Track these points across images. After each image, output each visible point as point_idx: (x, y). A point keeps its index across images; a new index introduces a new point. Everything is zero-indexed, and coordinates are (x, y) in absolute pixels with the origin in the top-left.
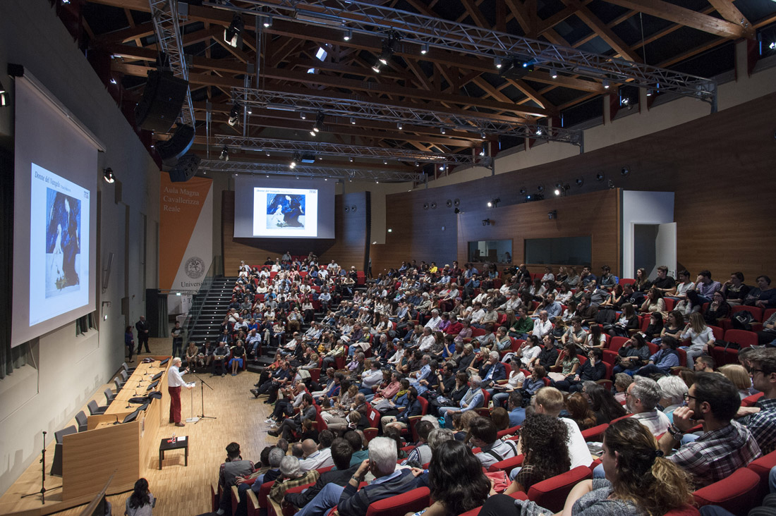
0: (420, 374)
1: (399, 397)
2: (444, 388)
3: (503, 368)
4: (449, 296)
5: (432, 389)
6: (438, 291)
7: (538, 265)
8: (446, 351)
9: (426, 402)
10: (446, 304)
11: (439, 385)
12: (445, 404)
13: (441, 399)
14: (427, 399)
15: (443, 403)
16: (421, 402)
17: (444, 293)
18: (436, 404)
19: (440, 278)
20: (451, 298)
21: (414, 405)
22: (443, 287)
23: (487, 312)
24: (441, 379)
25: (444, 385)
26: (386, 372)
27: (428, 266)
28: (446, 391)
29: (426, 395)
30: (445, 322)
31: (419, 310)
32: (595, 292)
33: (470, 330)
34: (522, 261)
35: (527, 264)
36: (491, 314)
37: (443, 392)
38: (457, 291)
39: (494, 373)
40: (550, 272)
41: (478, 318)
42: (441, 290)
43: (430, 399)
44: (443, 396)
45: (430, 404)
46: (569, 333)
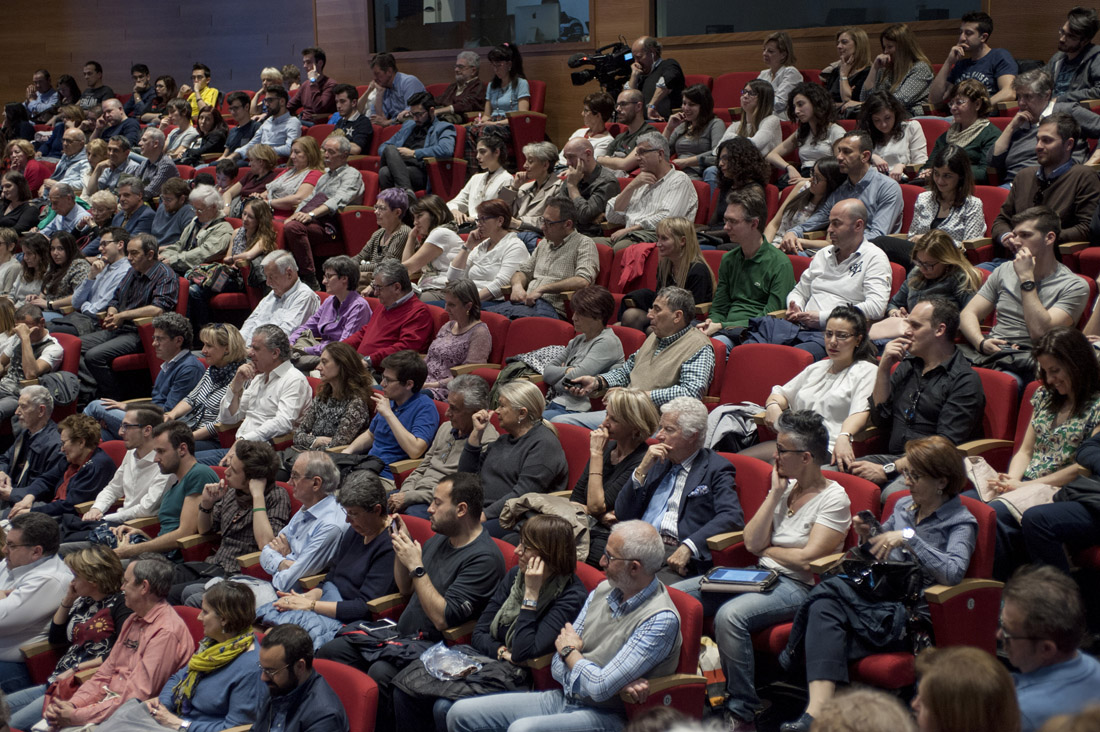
0: (287, 549)
1: (203, 675)
2: (440, 602)
3: (727, 478)
4: (321, 198)
5: (371, 617)
6: (258, 182)
7: (713, 37)
8: (386, 436)
9: (366, 683)
10: (311, 234)
11: (410, 592)
12: (471, 684)
13: (445, 662)
14: (364, 666)
15: (463, 678)
16: (343, 690)
17: (290, 185)
18: (420, 686)
19: (248, 131)
20: (331, 203)
21: (306, 710)
22: (275, 164)
23: (544, 243)
24: (415, 563)
25: (442, 590)
26: (89, 558)
27: (172, 86)
28: (453, 618)
29: (355, 653)
30: (339, 307)
31: (179, 269)
32: (1047, 112)
33: (481, 329)
34: (642, 22)
35: (662, 38)
36: (565, 254)
37: (439, 620)
38: (351, 174)
39: (687, 500)
40: (785, 63)
41: (503, 274)
42: (271, 175)
43: (381, 667)
44: (448, 644)
45: (386, 689)
46: (997, 291)
